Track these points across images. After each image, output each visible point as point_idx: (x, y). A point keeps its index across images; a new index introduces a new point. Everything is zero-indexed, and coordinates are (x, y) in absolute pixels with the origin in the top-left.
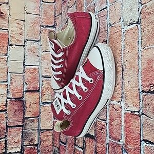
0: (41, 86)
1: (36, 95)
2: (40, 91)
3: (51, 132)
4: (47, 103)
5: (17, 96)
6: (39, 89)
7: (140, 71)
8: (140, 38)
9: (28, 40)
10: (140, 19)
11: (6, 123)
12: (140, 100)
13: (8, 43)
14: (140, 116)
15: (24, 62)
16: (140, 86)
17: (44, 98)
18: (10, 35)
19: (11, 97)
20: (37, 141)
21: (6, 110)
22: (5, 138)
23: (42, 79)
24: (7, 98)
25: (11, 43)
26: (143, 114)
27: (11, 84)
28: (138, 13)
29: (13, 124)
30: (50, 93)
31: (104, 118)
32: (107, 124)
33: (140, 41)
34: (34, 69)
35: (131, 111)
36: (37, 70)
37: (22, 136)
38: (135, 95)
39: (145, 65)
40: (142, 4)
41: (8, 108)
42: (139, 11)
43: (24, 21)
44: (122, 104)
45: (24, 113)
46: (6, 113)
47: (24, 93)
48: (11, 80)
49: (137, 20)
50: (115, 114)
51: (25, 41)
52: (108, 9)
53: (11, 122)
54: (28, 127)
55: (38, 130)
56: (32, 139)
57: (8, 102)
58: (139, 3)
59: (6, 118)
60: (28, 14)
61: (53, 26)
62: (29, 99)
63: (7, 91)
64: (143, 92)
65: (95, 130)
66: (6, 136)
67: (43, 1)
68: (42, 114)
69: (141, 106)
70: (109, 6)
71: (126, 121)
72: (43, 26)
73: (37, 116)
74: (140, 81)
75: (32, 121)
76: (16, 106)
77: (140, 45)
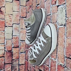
0: (20, 45)
1: (18, 49)
2: (19, 47)
3: (24, 65)
4: (22, 52)
5: (9, 50)
6: (19, 46)
7: (65, 47)
8: (65, 33)
9: (14, 24)
10: (66, 24)
11: (4, 62)
12: (65, 60)
13: (5, 25)
14: (64, 68)
15: (12, 34)
16: (65, 54)
17: (21, 50)
18: (6, 21)
19: (6, 50)
20: (18, 69)
21: (4, 56)
22: (4, 69)
23: (20, 41)
24: (5, 51)
25: (6, 25)
26: (66, 67)
27: (6, 44)
28: (65, 21)
29: (7, 63)
30: (23, 48)
31: (48, 65)
32: (49, 67)
33: (65, 34)
34: (16, 37)
35: (61, 65)
36: (18, 37)
37: (11, 68)
38: (63, 58)
39: (68, 45)
40: (67, 17)
41: (5, 55)
42: (65, 20)
43: (12, 15)
44: (56, 60)
45: (12, 57)
46: (4, 58)
47: (12, 48)
48: (6, 43)
49: (64, 24)
50: (53, 64)
51: (13, 24)
52: (51, 15)
53: (6, 62)
54: (14, 63)
55: (18, 65)
56: (16, 69)
57: (5, 53)
58: (66, 16)
59: (4, 60)
60: (14, 11)
61: (25, 17)
62: (14, 51)
63: (5, 48)
64: (66, 57)
65: (44, 69)
66: (4, 68)
67: (20, 5)
68: (20, 58)
69: (65, 63)
70: (51, 14)
71: (58, 68)
72: (21, 17)
73: (18, 58)
74: (65, 52)
75: (16, 61)
76: (8, 54)
77: (65, 36)
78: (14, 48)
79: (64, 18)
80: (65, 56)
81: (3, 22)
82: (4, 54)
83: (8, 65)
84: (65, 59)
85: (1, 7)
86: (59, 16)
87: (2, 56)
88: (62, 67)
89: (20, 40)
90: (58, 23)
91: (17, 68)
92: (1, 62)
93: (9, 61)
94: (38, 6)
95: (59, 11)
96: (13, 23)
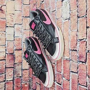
78: (16, 51)
79: (69, 11)
80: (70, 50)
81: (3, 22)
82: (5, 57)
83: (10, 69)
84: (70, 52)
85: (2, 6)
86: (63, 10)
87: (2, 59)
88: (68, 61)
89: (22, 42)
90: (63, 18)
91: (20, 73)
92: (2, 66)
93: (11, 65)
94: (43, 3)
95: (64, 6)
96: (15, 23)
